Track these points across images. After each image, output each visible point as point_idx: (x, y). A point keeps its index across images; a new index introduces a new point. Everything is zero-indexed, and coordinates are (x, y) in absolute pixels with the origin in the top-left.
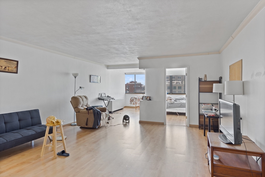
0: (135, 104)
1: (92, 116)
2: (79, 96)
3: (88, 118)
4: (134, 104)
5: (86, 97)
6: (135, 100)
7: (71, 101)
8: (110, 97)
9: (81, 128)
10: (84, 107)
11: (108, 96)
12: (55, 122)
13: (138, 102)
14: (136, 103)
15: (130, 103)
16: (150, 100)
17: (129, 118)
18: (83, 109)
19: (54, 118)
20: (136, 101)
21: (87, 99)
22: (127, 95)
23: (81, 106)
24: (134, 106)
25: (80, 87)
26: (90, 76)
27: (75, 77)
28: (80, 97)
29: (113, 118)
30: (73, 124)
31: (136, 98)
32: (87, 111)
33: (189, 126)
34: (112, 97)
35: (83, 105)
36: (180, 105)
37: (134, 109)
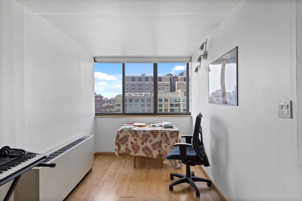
6: (131, 139)
20: (134, 142)
31: (136, 132)
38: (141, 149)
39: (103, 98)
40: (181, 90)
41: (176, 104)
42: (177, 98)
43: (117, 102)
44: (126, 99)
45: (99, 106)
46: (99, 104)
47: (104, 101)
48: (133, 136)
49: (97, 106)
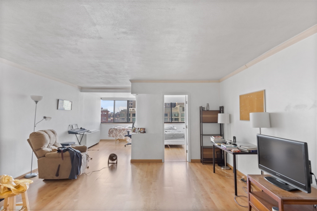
0: (115, 137)
1: (68, 161)
2: (42, 131)
3: (59, 166)
4: (113, 136)
5: (53, 132)
6: (114, 132)
7: (28, 140)
8: (84, 129)
9: (45, 180)
10: (51, 148)
11: (81, 128)
12: (13, 188)
13: (119, 134)
14: (116, 135)
15: (109, 135)
16: (145, 132)
17: (117, 158)
18: (51, 152)
19: (9, 180)
20: (116, 133)
21: (56, 134)
22: (104, 125)
23: (47, 146)
24: (114, 138)
25: (45, 118)
26: (58, 100)
27: (37, 102)
28: (46, 132)
29: (91, 159)
30: (29, 175)
31: (116, 129)
32: (59, 153)
33: (190, 161)
34: (87, 128)
35: (50, 145)
36: (172, 136)
37: (114, 143)
38: (118, 136)
39: (110, 112)
40: (179, 105)
41: (175, 118)
42: (176, 113)
43: (121, 116)
44: (130, 114)
45: (105, 120)
46: (105, 118)
47: (110, 115)
48: (115, 131)
49: (104, 120)
